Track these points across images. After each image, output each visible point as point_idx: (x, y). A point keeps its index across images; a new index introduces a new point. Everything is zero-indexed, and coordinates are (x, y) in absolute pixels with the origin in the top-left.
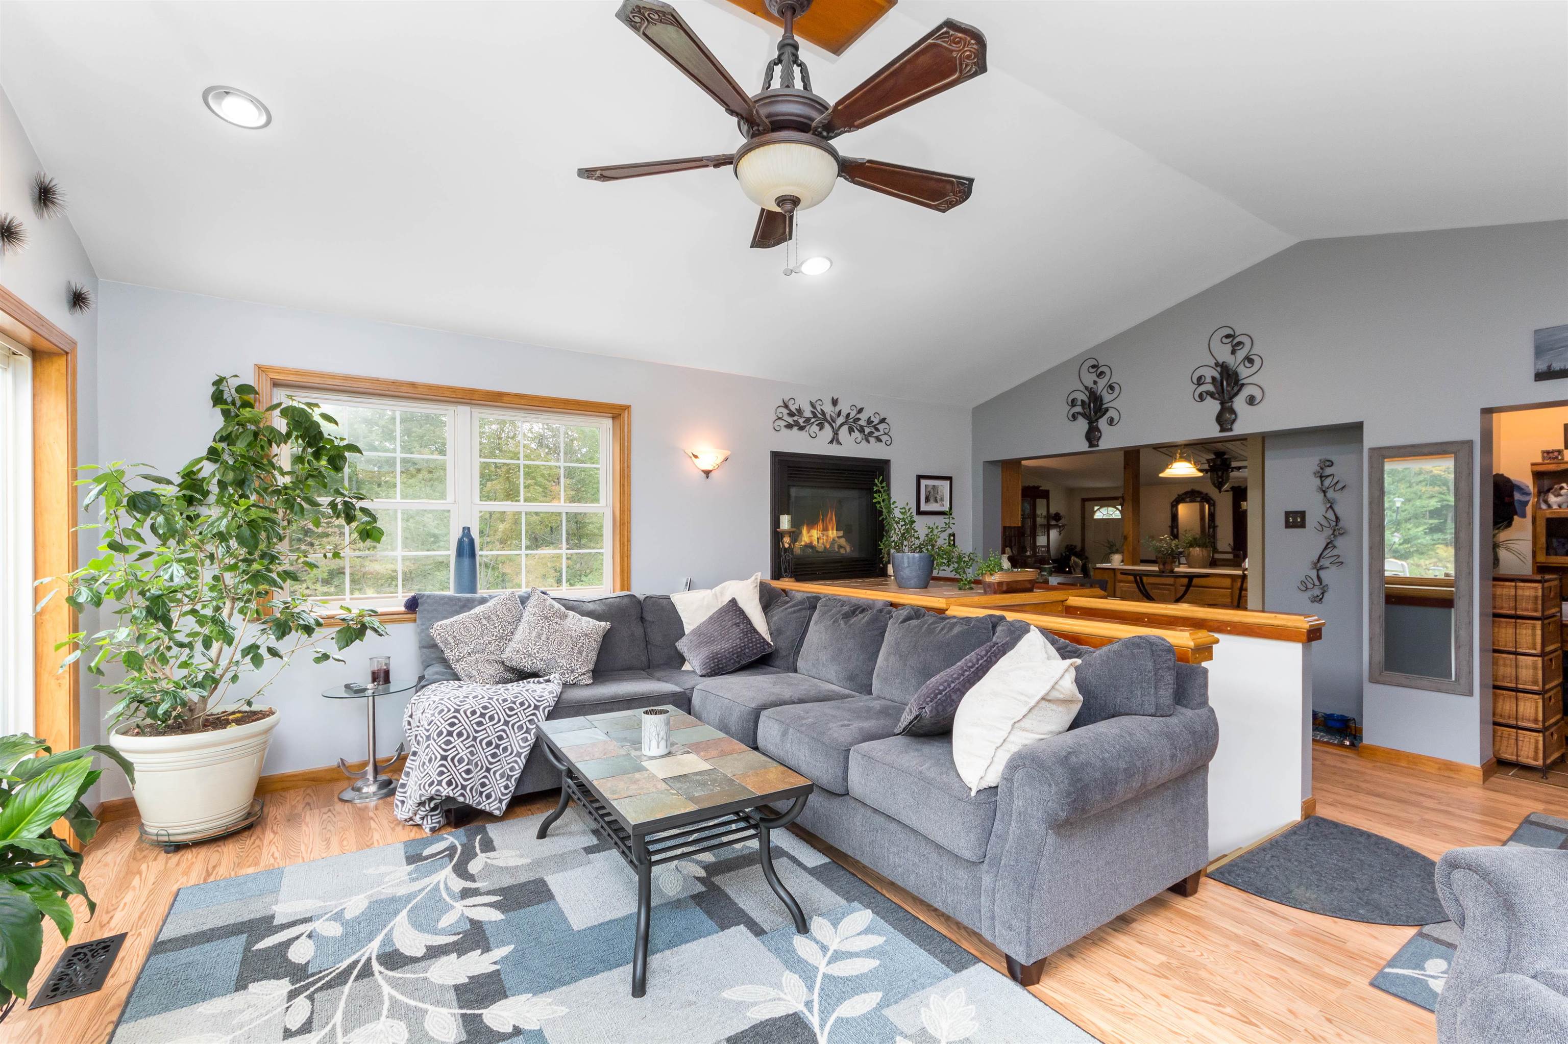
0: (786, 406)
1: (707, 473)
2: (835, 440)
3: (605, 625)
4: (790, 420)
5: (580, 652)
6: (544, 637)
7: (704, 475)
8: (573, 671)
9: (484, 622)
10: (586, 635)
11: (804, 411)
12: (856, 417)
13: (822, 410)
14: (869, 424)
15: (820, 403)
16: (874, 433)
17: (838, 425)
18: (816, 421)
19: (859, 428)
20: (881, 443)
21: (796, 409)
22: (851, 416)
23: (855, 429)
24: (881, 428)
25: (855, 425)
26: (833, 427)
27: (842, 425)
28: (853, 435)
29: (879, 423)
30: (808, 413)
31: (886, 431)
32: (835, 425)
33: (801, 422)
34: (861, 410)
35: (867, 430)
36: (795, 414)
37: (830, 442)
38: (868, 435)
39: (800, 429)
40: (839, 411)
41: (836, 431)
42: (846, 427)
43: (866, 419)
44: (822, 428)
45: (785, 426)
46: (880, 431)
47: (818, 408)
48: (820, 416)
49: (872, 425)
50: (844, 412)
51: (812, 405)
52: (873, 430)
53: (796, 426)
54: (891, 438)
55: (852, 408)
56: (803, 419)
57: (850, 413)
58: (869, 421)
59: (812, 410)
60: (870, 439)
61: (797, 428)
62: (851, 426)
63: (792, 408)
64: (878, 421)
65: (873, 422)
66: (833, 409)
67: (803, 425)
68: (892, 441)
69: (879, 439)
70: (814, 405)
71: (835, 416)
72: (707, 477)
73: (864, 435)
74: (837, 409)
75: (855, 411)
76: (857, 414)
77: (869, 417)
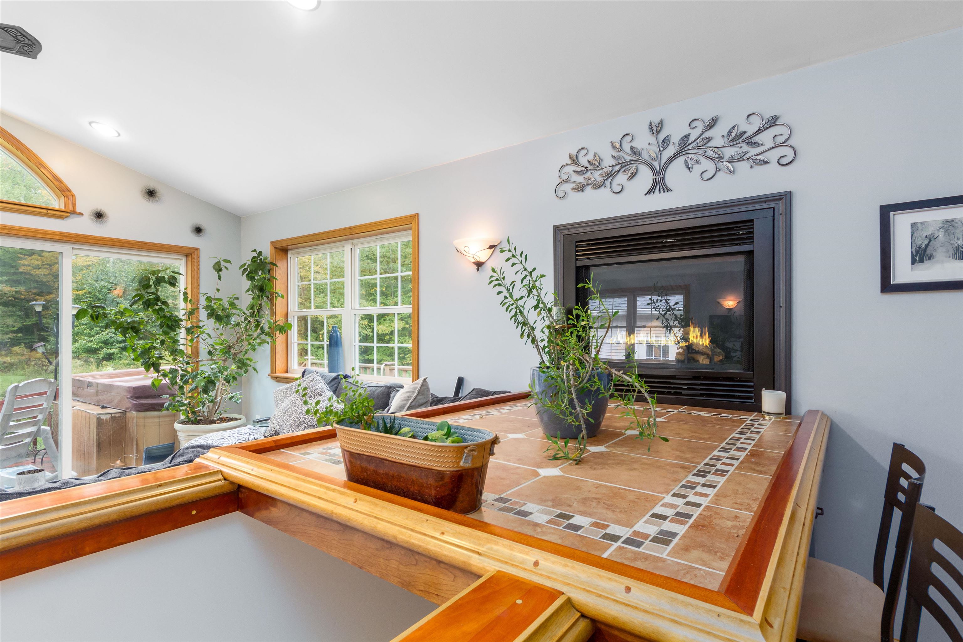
0: (574, 161)
1: (479, 265)
2: (659, 182)
4: (580, 179)
7: (476, 268)
11: (601, 160)
12: (703, 137)
13: (632, 148)
14: (733, 140)
15: (629, 138)
16: (747, 153)
17: (663, 162)
18: (622, 167)
19: (710, 153)
20: (766, 166)
21: (589, 161)
22: (692, 139)
23: (701, 159)
24: (766, 138)
25: (701, 152)
26: (652, 168)
27: (671, 159)
28: (698, 169)
29: (759, 131)
30: (608, 162)
31: (780, 140)
32: (656, 164)
33: (597, 176)
34: (714, 122)
35: (729, 152)
36: (587, 169)
37: (649, 192)
38: (732, 160)
39: (597, 186)
40: (665, 139)
41: (659, 173)
42: (681, 160)
43: (725, 134)
44: (633, 175)
45: (573, 189)
46: (762, 145)
47: (627, 147)
48: (628, 158)
49: (740, 140)
50: (676, 139)
51: (614, 147)
52: (745, 148)
53: (588, 184)
54: (794, 149)
55: (694, 124)
56: (600, 172)
57: (689, 135)
58: (733, 134)
59: (615, 153)
60: (738, 165)
61: (590, 186)
62: (690, 156)
63: (583, 161)
64: (756, 129)
65: (745, 133)
66: (652, 139)
67: (600, 179)
68: (795, 154)
69: (760, 160)
70: (618, 146)
71: (657, 150)
72: (478, 270)
73: (723, 162)
74: (662, 137)
75: (700, 127)
76: (703, 132)
77: (733, 128)
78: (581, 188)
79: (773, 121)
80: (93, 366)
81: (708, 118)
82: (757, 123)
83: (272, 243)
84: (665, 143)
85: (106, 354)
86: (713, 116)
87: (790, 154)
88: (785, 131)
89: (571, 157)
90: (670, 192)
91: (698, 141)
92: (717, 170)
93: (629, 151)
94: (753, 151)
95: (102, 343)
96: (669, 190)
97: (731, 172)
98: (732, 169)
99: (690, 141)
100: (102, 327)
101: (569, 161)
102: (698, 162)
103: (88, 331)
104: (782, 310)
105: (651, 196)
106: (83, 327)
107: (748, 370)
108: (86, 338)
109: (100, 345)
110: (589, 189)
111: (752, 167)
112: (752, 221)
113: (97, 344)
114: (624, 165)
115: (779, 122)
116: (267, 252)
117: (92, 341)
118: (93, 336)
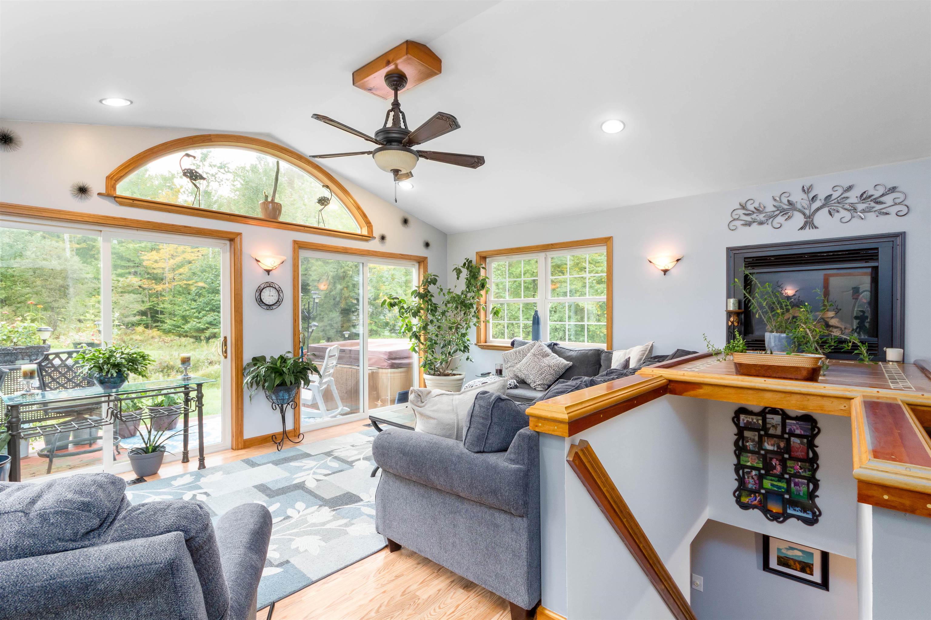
0: (743, 207)
1: (665, 271)
2: (809, 223)
3: (571, 364)
4: (748, 218)
5: (541, 374)
6: (528, 364)
7: (663, 273)
8: (535, 382)
9: (518, 353)
10: (549, 366)
11: (765, 207)
12: (842, 196)
13: (788, 201)
14: (864, 199)
15: (787, 195)
16: (873, 207)
17: (812, 211)
18: (781, 212)
19: (847, 206)
20: (887, 216)
21: (755, 208)
22: (833, 197)
23: (840, 209)
24: (888, 199)
25: (841, 205)
26: (804, 214)
27: (818, 209)
28: (837, 216)
29: (883, 195)
30: (770, 208)
31: (898, 201)
32: (807, 212)
33: (761, 217)
34: (850, 188)
35: (861, 207)
36: (754, 212)
37: (801, 228)
38: (863, 211)
39: (761, 223)
40: (814, 196)
41: (809, 217)
42: (826, 210)
43: (859, 195)
44: (789, 218)
45: (743, 225)
46: (885, 203)
47: (785, 200)
48: (786, 207)
49: (870, 200)
50: (822, 196)
51: (775, 200)
52: (873, 204)
53: (754, 222)
54: (908, 207)
55: (836, 189)
56: (764, 215)
57: (831, 195)
58: (864, 196)
59: (775, 204)
60: (868, 215)
61: (756, 223)
62: (832, 208)
63: (751, 207)
64: (881, 194)
65: (872, 195)
66: (805, 196)
67: (763, 219)
68: (908, 210)
69: (883, 213)
70: (778, 199)
71: (808, 203)
72: (665, 274)
73: (857, 212)
74: (811, 195)
75: (840, 191)
76: (842, 194)
77: (865, 192)
78: (748, 224)
79: (893, 189)
80: (204, 343)
81: (846, 185)
82: (881, 190)
83: (477, 253)
84: (814, 199)
85: (211, 333)
86: (850, 185)
87: (905, 210)
88: (902, 197)
89: (740, 205)
90: (817, 229)
91: (839, 199)
92: (853, 217)
93: (786, 203)
94: (878, 207)
95: (208, 324)
96: (816, 228)
97: (862, 219)
98: (863, 217)
99: (831, 199)
100: (207, 311)
101: (740, 207)
102: (838, 212)
103: (196, 314)
104: (899, 302)
105: (803, 231)
106: (193, 311)
107: (873, 336)
108: (195, 320)
109: (207, 325)
110: (755, 225)
111: (877, 216)
112: (877, 249)
113: (204, 325)
114: (783, 212)
115: (897, 190)
116: (474, 258)
117: (200, 323)
118: (201, 318)
